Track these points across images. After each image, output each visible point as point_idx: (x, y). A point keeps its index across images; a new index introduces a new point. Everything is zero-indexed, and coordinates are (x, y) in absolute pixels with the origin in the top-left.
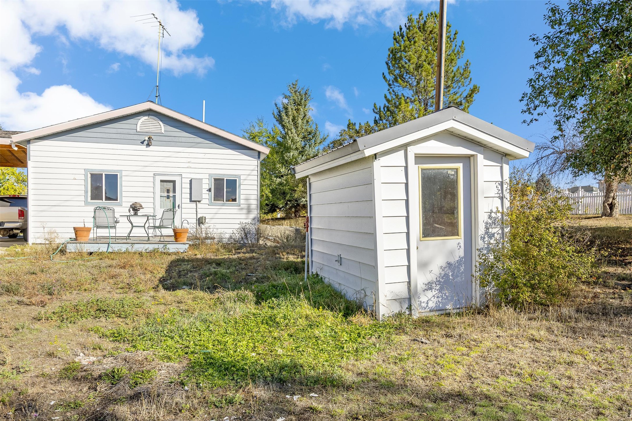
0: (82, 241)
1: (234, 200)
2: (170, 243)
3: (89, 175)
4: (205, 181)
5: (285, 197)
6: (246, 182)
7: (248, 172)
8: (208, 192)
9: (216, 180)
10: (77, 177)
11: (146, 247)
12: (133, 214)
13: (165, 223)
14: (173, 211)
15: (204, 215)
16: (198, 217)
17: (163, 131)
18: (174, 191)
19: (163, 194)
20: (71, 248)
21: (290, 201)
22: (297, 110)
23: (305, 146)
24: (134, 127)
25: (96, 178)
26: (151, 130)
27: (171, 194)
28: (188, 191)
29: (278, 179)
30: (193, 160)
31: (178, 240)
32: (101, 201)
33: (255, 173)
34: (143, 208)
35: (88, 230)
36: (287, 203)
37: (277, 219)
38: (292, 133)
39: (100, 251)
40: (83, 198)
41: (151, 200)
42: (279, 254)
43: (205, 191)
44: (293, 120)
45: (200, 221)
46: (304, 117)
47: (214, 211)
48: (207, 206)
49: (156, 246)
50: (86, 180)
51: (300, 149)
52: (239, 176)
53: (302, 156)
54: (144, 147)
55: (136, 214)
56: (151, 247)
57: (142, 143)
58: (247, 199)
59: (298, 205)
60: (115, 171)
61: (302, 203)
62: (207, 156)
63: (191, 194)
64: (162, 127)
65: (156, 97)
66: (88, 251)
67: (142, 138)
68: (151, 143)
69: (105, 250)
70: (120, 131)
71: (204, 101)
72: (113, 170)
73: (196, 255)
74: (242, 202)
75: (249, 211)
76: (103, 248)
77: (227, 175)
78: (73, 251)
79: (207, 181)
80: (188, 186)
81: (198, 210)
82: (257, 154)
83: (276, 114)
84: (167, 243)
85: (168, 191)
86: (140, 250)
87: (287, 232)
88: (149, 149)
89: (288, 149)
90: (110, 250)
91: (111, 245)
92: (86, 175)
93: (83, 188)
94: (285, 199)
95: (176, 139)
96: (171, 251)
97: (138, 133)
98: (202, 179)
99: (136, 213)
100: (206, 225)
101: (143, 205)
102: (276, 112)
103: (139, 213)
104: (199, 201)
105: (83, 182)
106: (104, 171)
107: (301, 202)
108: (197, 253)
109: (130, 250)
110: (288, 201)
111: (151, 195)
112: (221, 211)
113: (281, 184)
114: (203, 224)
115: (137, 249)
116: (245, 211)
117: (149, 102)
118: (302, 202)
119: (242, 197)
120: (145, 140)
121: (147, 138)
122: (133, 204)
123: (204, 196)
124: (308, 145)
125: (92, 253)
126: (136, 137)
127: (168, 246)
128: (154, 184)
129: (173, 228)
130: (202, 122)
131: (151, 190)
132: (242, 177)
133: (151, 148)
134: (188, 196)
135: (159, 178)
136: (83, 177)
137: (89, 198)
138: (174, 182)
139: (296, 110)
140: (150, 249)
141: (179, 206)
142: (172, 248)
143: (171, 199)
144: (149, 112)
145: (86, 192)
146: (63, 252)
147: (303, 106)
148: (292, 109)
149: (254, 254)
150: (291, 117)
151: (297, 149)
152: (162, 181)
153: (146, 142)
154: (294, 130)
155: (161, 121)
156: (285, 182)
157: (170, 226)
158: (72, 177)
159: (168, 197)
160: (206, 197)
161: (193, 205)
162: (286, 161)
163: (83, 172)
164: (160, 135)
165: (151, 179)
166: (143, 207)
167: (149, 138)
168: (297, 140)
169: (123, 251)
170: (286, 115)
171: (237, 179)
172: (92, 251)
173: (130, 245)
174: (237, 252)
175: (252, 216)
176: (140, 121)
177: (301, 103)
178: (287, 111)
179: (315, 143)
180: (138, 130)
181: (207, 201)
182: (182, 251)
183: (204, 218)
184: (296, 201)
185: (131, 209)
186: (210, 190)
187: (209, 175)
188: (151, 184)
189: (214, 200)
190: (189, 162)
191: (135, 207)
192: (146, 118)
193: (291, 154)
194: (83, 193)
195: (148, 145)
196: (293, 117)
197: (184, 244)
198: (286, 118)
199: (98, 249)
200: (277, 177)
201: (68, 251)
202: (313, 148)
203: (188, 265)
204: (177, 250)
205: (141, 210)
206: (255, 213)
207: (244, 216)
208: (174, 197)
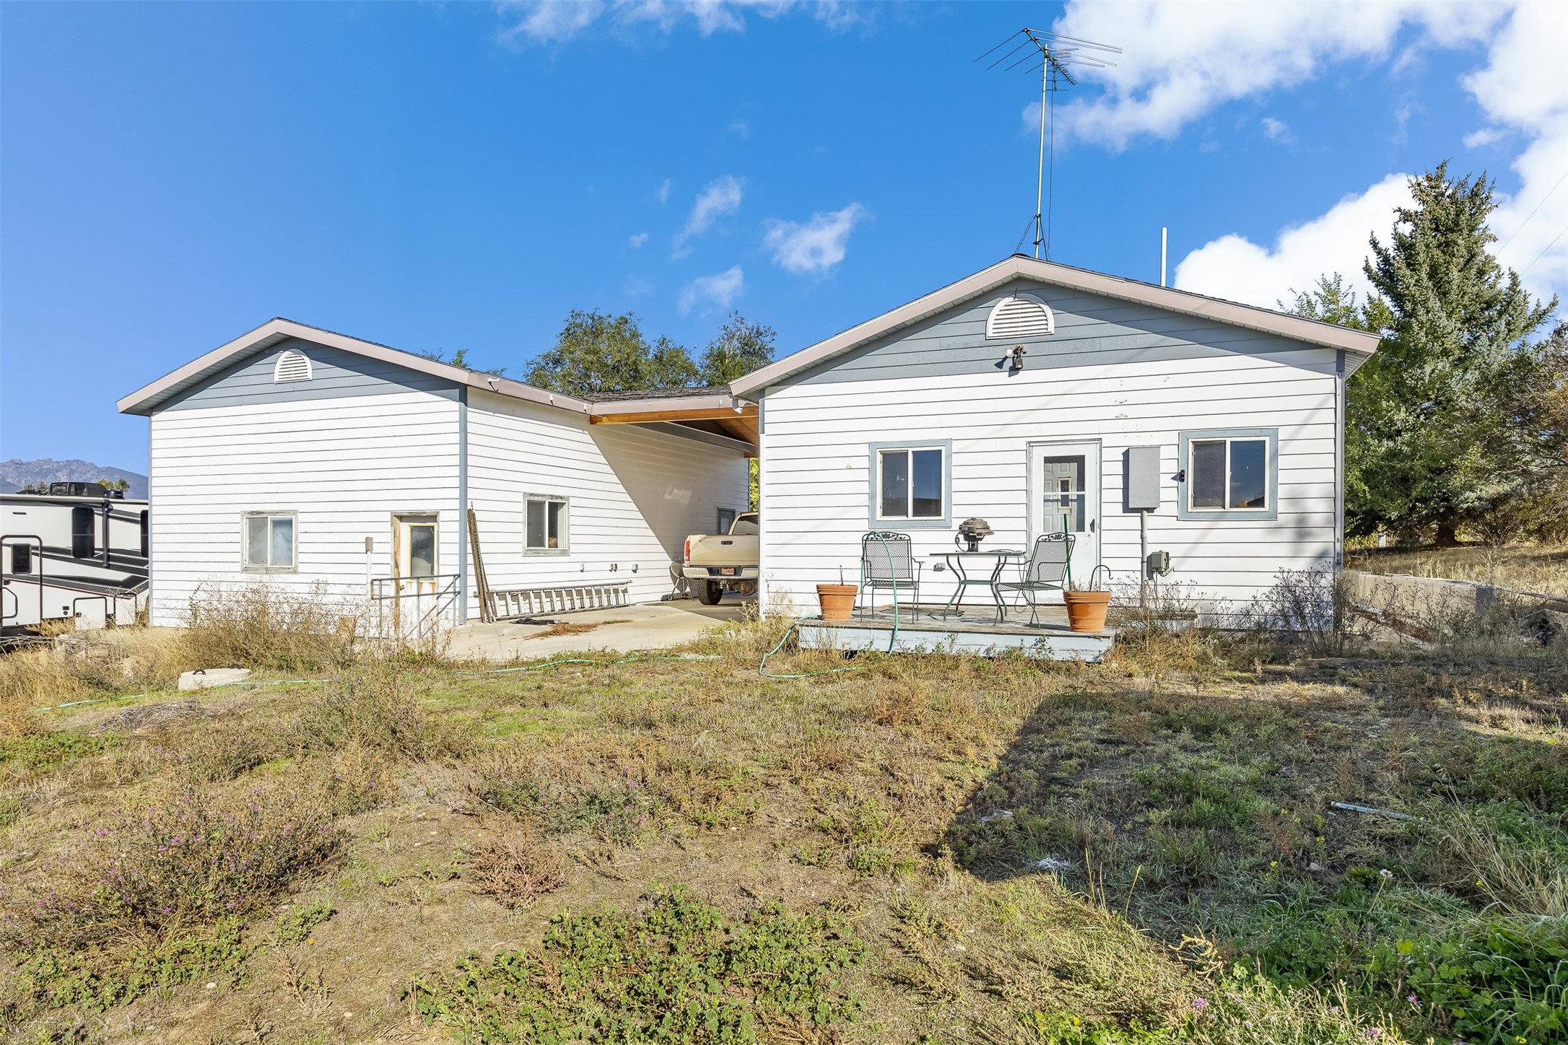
0: (833, 622)
1: (1259, 502)
2: (1056, 632)
3: (879, 458)
4: (1169, 452)
5: (1409, 489)
6: (1294, 447)
7: (1299, 417)
8: (1175, 483)
9: (1198, 446)
10: (854, 462)
11: (989, 644)
12: (965, 547)
13: (1046, 574)
14: (1067, 540)
15: (1165, 549)
16: (1148, 553)
17: (1051, 329)
18: (1081, 485)
19: (1052, 495)
20: (809, 638)
21: (1424, 500)
22: (1446, 246)
23: (1472, 343)
24: (978, 327)
25: (893, 462)
26: (1020, 331)
27: (1073, 493)
28: (1119, 482)
29: (1385, 442)
30: (1131, 398)
31: (1076, 626)
32: (904, 518)
33: (1329, 416)
34: (991, 533)
35: (850, 592)
36: (1414, 507)
37: (1379, 551)
38: (1428, 312)
39: (873, 649)
40: (865, 512)
41: (1022, 510)
42: (1448, 695)
43: (1166, 480)
44: (1431, 276)
45: (1154, 565)
46: (1468, 262)
47: (1192, 536)
48: (1173, 523)
49: (1014, 642)
50: (872, 470)
51: (1457, 352)
52: (1273, 431)
53: (1465, 370)
54: (1003, 376)
55: (973, 550)
56: (1002, 643)
57: (1000, 365)
58: (1293, 499)
59: (1451, 510)
60: (935, 442)
61: (1465, 506)
62: (1174, 381)
63: (1126, 490)
64: (1048, 318)
65: (1036, 243)
66: (847, 647)
67: (998, 354)
68: (1021, 362)
69: (884, 646)
70: (946, 342)
71: (1165, 230)
72: (929, 441)
73: (1130, 675)
74: (1282, 506)
75: (1302, 531)
76: (881, 642)
77: (1234, 429)
78: (813, 645)
79: (1173, 452)
80: (1119, 468)
81: (1148, 534)
82: (1333, 357)
83: (1374, 266)
84: (1046, 632)
85: (1065, 486)
86: (972, 650)
87: (1454, 602)
88: (1015, 379)
89: (1417, 356)
90: (896, 648)
91: (897, 633)
92: (872, 458)
93: (865, 487)
94: (1408, 496)
95: (1087, 345)
96: (1058, 657)
97: (989, 343)
98: (1158, 447)
99: (973, 545)
100: (1171, 578)
101: (992, 525)
102: (1374, 261)
103: (982, 547)
104: (1150, 510)
105: (865, 475)
106: (910, 444)
107: (1462, 502)
108: (1134, 667)
109: (947, 650)
110: (1417, 500)
111: (1022, 497)
112: (1213, 536)
113: (1393, 454)
114: (1161, 573)
115: (965, 648)
116: (1288, 535)
117: (1014, 258)
118: (1466, 501)
119: (1282, 491)
120: (1006, 357)
121: (1010, 352)
122: (965, 523)
123: (1165, 494)
124: (1484, 339)
125: (856, 652)
126: (984, 353)
127: (1051, 642)
128: (1029, 470)
129: (1066, 588)
130: (1159, 287)
131: (1022, 484)
132: (1283, 434)
133: (1022, 376)
134: (1119, 496)
135: (1040, 453)
136: (865, 462)
137: (879, 511)
138: (1080, 460)
139: (1439, 246)
140: (998, 650)
141: (1092, 524)
142: (1061, 648)
143: (1074, 505)
144: (1018, 285)
145: (872, 496)
146: (791, 647)
147: (1465, 232)
148: (1427, 246)
149: (1340, 690)
150: (1425, 269)
151: (1446, 353)
152: (1048, 460)
153: (1009, 363)
154: (1434, 303)
155: (1047, 302)
156: (1405, 448)
157: (1059, 584)
158: (843, 463)
159: (1065, 501)
160: (1169, 494)
161: (1134, 520)
162: (1413, 390)
163: (865, 450)
164: (1047, 339)
165: (1022, 457)
166: (991, 529)
167: (1015, 352)
168: (1444, 328)
169: (929, 651)
170: (1409, 265)
171: (1267, 439)
172: (854, 648)
173: (946, 635)
174: (1269, 672)
175: (1312, 548)
176: (995, 311)
177: (1457, 225)
178: (1411, 255)
179: (1510, 331)
180: (990, 333)
181: (1173, 509)
182: (1090, 659)
183: (1164, 556)
184: (1447, 499)
185: (961, 537)
186: (1181, 477)
187: (1181, 432)
188: (1022, 470)
189: (1195, 505)
190: (1121, 404)
191: (971, 530)
192: (1008, 300)
193: (1428, 369)
194: (865, 499)
195: (1014, 370)
196: (1431, 267)
197: (1095, 637)
198: (1408, 272)
199: (868, 642)
200: (1380, 435)
201: (801, 645)
202: (1503, 343)
203: (1095, 721)
204: (1074, 654)
205: (987, 539)
206: (1328, 539)
207: (1284, 549)
208: (1081, 500)
